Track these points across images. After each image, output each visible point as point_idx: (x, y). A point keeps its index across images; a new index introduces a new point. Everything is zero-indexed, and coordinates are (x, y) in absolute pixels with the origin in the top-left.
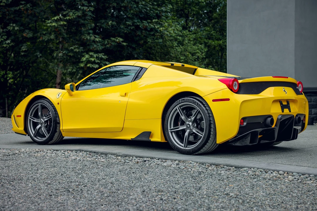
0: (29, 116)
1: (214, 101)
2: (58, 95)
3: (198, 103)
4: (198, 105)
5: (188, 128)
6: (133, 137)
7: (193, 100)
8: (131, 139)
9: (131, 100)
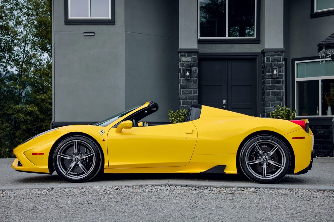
0: (58, 154)
1: (293, 138)
2: (102, 132)
3: (277, 140)
4: (278, 142)
5: (265, 161)
6: (203, 170)
7: (273, 138)
8: (200, 172)
9: (200, 137)
